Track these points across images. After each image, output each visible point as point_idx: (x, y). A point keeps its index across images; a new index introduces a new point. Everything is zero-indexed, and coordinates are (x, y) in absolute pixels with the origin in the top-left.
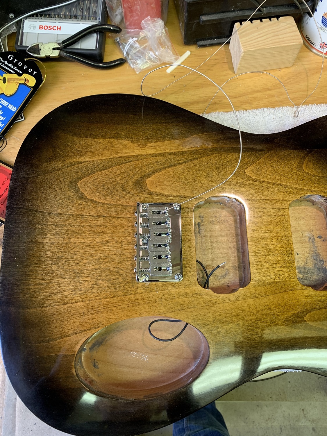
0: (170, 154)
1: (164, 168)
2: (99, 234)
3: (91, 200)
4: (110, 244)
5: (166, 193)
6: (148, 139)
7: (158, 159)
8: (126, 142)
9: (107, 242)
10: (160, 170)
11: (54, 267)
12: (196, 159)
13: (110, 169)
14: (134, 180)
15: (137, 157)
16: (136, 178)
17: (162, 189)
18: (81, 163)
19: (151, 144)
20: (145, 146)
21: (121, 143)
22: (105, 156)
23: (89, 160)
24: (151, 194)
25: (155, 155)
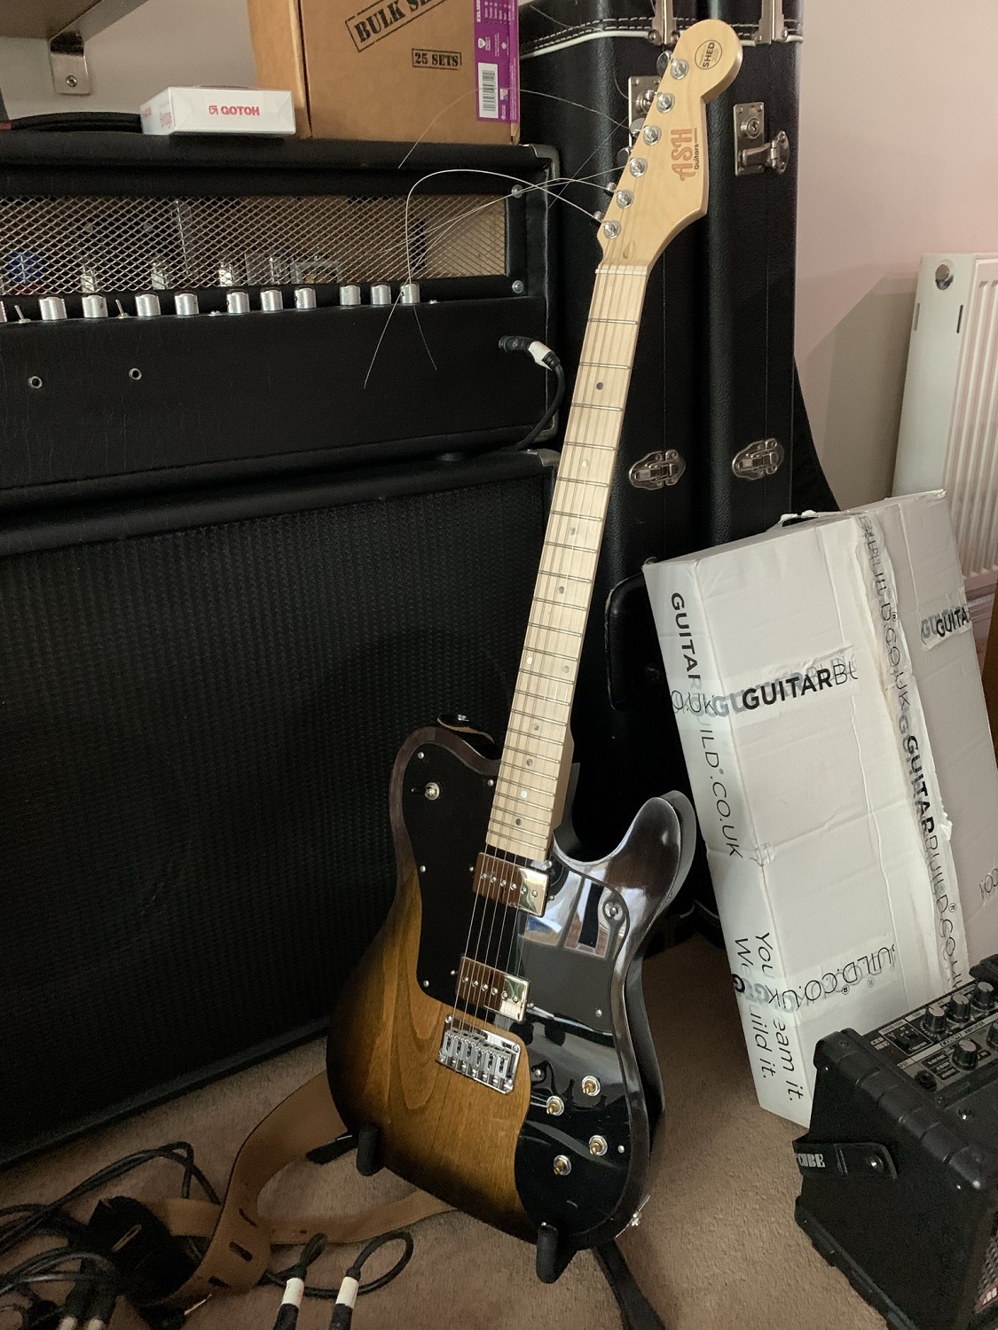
0: (397, 1001)
1: (410, 1014)
2: (461, 1109)
3: (427, 1102)
4: (472, 1102)
5: (435, 1022)
6: (379, 1018)
7: (400, 1016)
8: (378, 1042)
9: (470, 1104)
10: (411, 1018)
11: (482, 1165)
12: (407, 976)
13: (401, 1070)
14: (415, 1050)
15: (395, 1037)
16: (414, 1047)
17: (430, 1026)
18: (389, 1096)
19: (384, 1016)
20: (384, 1024)
21: (378, 1048)
22: (388, 1069)
23: (388, 1087)
24: (432, 1038)
25: (395, 1017)
